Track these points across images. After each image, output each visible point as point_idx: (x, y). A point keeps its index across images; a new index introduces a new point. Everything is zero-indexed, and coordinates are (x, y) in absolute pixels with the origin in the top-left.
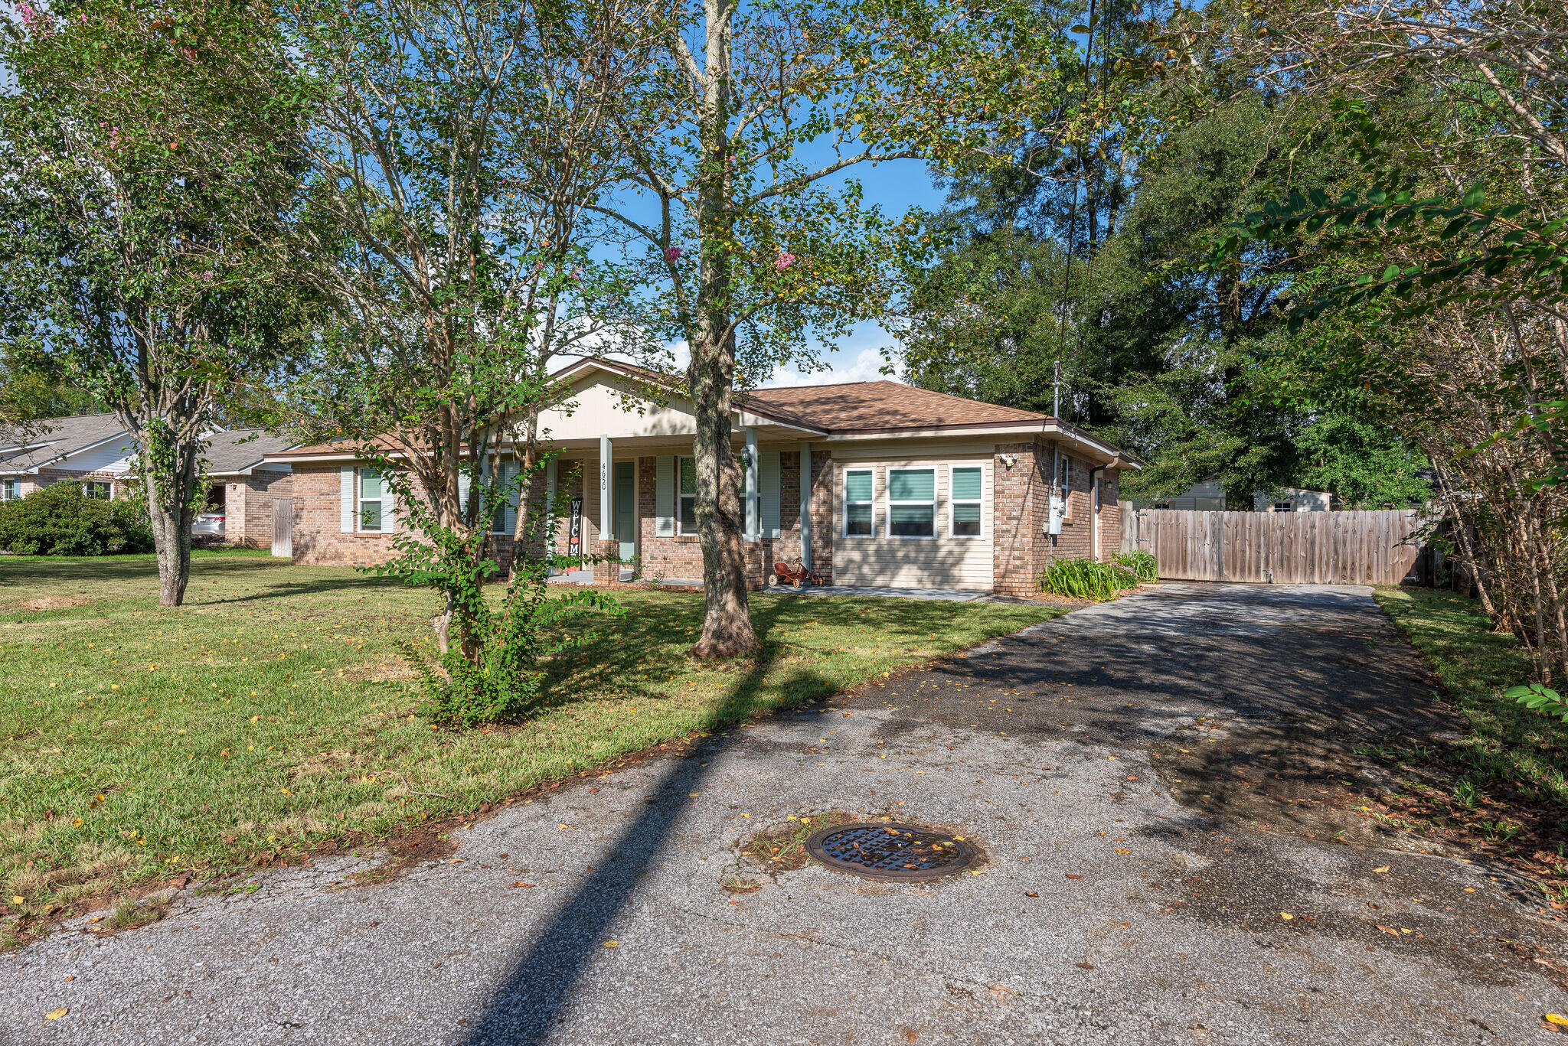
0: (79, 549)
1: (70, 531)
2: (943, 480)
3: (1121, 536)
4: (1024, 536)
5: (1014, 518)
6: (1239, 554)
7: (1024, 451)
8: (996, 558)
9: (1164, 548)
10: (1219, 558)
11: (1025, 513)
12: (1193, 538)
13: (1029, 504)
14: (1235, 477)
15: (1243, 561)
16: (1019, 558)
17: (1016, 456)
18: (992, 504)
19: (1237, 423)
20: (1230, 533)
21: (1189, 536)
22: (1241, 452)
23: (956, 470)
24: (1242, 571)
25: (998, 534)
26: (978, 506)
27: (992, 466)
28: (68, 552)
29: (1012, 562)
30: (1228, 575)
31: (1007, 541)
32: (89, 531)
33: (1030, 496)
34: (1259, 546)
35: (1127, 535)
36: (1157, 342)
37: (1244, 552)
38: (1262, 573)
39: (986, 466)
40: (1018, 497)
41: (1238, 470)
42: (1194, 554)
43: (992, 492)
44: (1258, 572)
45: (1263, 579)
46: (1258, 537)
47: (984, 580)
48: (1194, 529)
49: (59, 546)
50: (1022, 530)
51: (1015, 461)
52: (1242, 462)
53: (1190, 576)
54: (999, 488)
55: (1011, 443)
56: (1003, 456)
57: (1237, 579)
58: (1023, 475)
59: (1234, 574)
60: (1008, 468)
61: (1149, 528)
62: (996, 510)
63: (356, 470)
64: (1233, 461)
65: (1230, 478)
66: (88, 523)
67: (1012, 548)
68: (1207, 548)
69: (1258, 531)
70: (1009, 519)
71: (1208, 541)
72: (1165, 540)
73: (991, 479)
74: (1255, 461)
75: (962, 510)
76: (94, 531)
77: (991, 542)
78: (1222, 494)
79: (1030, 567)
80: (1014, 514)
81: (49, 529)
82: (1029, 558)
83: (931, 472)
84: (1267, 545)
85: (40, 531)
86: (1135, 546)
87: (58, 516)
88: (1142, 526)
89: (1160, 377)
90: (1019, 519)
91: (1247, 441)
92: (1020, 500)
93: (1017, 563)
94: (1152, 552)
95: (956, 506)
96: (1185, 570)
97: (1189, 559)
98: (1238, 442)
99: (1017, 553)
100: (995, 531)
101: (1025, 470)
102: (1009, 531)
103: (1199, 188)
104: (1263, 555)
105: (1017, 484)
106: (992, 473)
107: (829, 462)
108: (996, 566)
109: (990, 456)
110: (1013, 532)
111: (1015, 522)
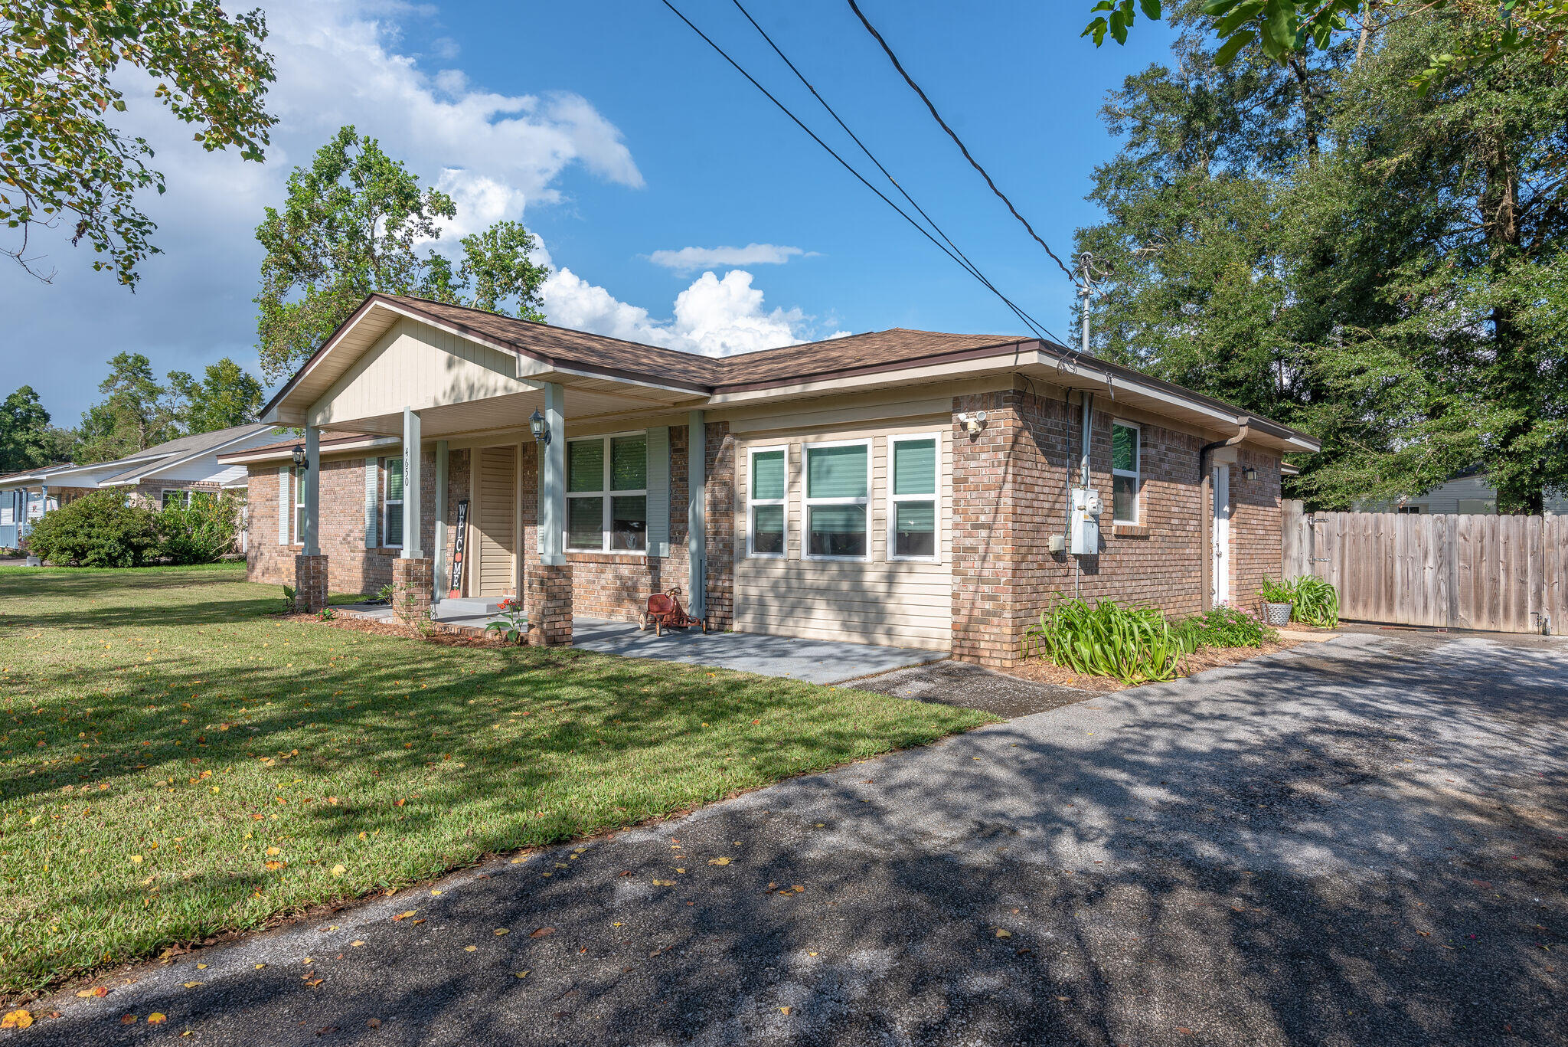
0: (112, 561)
1: (102, 541)
2: (880, 462)
3: (1285, 553)
4: (998, 558)
5: (982, 526)
6: (1487, 585)
7: (998, 406)
8: (955, 596)
9: (1354, 574)
10: (1450, 590)
11: (1001, 517)
12: (1403, 559)
13: (1007, 501)
14: (1511, 467)
15: (1495, 596)
16: (992, 598)
17: (982, 415)
18: (949, 502)
19: (1510, 390)
20: (1470, 551)
21: (1397, 554)
22: (1515, 431)
23: (898, 445)
24: (1493, 611)
25: (961, 553)
26: (929, 505)
27: (949, 436)
28: (101, 563)
29: (979, 603)
30: (1466, 618)
31: (971, 566)
32: (120, 540)
33: (1008, 486)
34: (1524, 572)
35: (1294, 552)
36: (1385, 280)
37: (1495, 581)
38: (1530, 618)
39: (940, 434)
40: (988, 489)
41: (1515, 456)
42: (1407, 583)
43: (949, 480)
44: (1522, 614)
45: (1531, 626)
46: (1522, 557)
47: (935, 633)
48: (1407, 544)
49: (91, 556)
50: (996, 548)
51: (984, 424)
52: (1520, 444)
53: (1400, 617)
54: (961, 473)
55: (978, 392)
56: (962, 416)
57: (1484, 625)
58: (996, 449)
59: (1478, 617)
60: (974, 437)
61: (1329, 542)
62: (955, 512)
63: (292, 471)
64: (1506, 443)
65: (1503, 471)
66: (119, 533)
67: (980, 580)
68: (1429, 575)
69: (1522, 546)
70: (976, 527)
71: (1430, 562)
72: (1357, 560)
73: (950, 458)
74: (1541, 442)
75: (905, 513)
76: (125, 540)
77: (949, 568)
78: (1493, 491)
79: (1008, 615)
80: (983, 518)
81: (81, 539)
82: (1007, 598)
83: (862, 449)
84: (1540, 571)
85: (71, 541)
86: (1307, 570)
87: (92, 526)
88: (1318, 538)
89: (1387, 330)
90: (990, 528)
91: (1527, 413)
92: (993, 494)
93: (989, 606)
94: (1335, 581)
95: (901, 506)
96: (1390, 608)
97: (1398, 590)
98: (1512, 416)
99: (986, 589)
100: (955, 550)
101: (1000, 440)
102: (974, 549)
103: (1433, 41)
104: (1531, 587)
105: (989, 466)
106: (950, 447)
107: (727, 440)
108: (956, 611)
109: (945, 418)
110: (982, 549)
111: (984, 533)
